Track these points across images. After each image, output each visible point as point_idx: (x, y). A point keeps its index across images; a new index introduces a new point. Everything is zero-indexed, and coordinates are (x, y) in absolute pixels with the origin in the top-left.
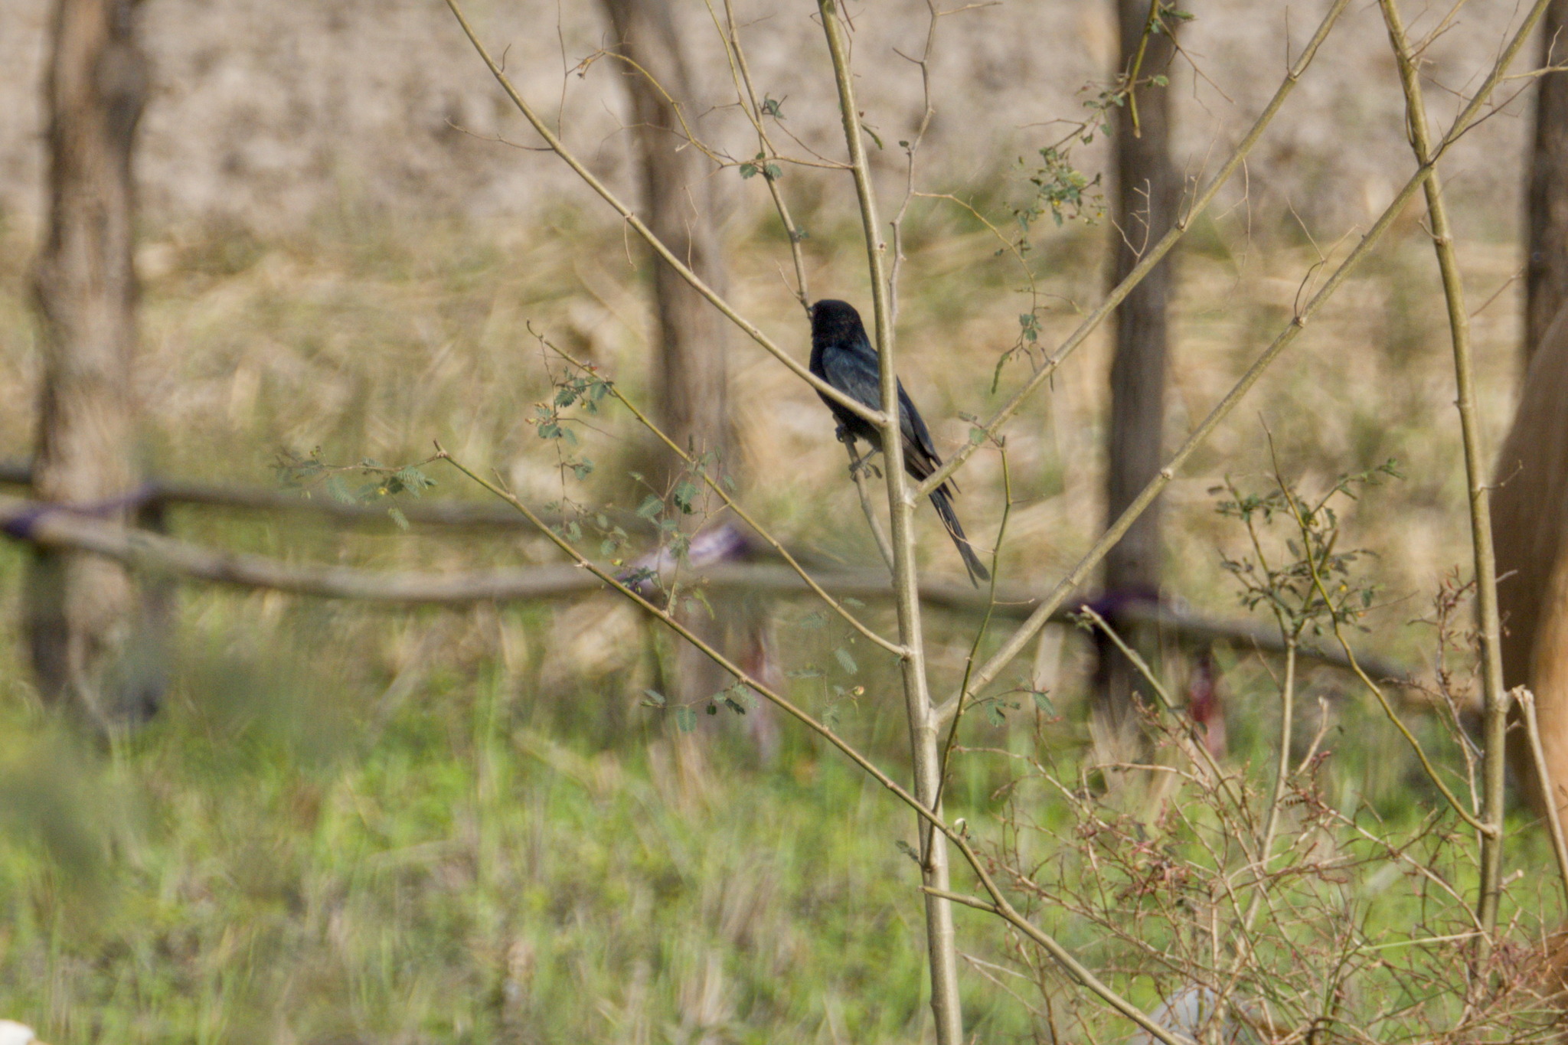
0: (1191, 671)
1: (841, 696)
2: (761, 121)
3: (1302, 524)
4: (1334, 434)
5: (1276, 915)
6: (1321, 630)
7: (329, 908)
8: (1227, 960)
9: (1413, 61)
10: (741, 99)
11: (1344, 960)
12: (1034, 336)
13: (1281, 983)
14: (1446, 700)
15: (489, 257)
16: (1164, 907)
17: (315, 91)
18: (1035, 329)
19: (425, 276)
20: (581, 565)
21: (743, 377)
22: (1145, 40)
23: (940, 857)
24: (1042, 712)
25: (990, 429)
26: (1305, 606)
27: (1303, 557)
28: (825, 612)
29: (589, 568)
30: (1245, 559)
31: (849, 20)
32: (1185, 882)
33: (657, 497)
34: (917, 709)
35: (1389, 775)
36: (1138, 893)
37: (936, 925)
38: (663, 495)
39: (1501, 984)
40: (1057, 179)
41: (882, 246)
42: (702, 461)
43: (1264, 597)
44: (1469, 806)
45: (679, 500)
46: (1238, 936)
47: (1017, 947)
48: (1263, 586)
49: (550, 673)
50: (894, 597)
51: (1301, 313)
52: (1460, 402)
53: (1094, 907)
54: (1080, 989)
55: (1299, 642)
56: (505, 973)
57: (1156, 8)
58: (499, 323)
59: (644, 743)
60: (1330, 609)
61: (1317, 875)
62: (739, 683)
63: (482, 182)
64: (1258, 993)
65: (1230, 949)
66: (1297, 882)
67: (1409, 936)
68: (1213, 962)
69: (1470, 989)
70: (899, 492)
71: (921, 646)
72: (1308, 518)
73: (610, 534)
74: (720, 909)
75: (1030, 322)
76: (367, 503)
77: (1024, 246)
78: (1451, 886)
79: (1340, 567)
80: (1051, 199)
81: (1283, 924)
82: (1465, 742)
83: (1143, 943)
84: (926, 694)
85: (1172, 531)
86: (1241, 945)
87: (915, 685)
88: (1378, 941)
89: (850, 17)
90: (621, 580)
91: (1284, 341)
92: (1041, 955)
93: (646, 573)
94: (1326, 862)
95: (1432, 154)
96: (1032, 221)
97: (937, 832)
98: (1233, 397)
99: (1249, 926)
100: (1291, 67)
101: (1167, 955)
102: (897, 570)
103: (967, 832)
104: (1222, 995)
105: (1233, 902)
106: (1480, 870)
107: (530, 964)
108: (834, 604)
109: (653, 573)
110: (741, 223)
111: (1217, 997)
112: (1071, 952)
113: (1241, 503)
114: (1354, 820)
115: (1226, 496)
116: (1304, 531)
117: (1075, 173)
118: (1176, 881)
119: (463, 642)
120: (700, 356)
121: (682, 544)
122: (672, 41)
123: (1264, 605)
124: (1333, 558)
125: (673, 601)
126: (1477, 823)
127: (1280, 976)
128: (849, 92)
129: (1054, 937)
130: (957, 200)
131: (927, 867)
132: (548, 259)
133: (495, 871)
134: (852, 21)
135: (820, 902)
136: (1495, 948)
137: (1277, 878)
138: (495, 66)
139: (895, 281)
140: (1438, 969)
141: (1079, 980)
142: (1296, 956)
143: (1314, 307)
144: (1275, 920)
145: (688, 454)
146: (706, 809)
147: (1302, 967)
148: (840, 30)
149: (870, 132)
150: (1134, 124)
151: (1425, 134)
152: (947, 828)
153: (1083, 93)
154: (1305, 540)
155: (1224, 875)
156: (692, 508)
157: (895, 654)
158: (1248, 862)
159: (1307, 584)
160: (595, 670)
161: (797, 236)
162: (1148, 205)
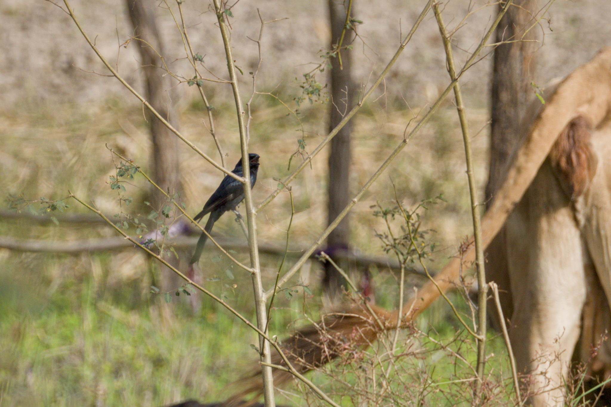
0: (361, 277)
1: (228, 288)
2: (196, 64)
3: (407, 219)
4: (416, 184)
5: (398, 372)
6: (414, 261)
7: (26, 372)
8: (379, 390)
9: (449, 39)
10: (188, 56)
11: (425, 389)
12: (304, 147)
13: (400, 398)
14: (463, 288)
15: (85, 118)
16: (354, 369)
17: (16, 54)
18: (304, 145)
19: (60, 125)
20: (126, 238)
21: (184, 164)
22: (344, 32)
23: (267, 351)
24: (306, 294)
25: (285, 184)
26: (408, 251)
27: (407, 232)
28: (221, 255)
29: (129, 239)
30: (385, 233)
31: (230, 25)
32: (362, 359)
33: (156, 212)
34: (258, 293)
35: (439, 317)
36: (344, 363)
37: (266, 377)
38: (158, 210)
39: (485, 398)
40: (310, 86)
41: (243, 113)
42: (173, 197)
43: (392, 248)
44: (473, 329)
45: (164, 212)
46: (383, 380)
47: (297, 385)
48: (392, 244)
49: (111, 280)
50: (249, 250)
51: (406, 138)
52: (468, 172)
53: (327, 370)
54: (322, 401)
55: (406, 265)
56: (95, 397)
57: (348, 19)
58: (89, 144)
59: (148, 307)
60: (418, 252)
61: (413, 356)
62: (188, 284)
63: (82, 89)
64: (391, 402)
65: (380, 385)
66: (406, 359)
67: (450, 379)
68: (374, 390)
69: (474, 400)
70: (250, 208)
71: (259, 269)
72: (409, 217)
73: (139, 226)
74: (179, 371)
75: (302, 142)
76: (43, 215)
77: (298, 112)
78: (466, 360)
79: (422, 236)
80: (308, 94)
81: (401, 375)
82: (471, 304)
83: (346, 383)
84: (262, 287)
85: (354, 223)
86: (384, 383)
87: (257, 284)
88: (437, 381)
89: (230, 24)
90: (142, 243)
91: (400, 149)
92: (306, 389)
93: (152, 241)
94: (418, 351)
95: (457, 75)
96: (300, 102)
97: (266, 341)
98: (380, 170)
99: (387, 376)
100: (402, 42)
101: (356, 388)
102: (250, 239)
103: (277, 341)
104: (377, 403)
105: (381, 367)
106: (477, 354)
107: (105, 393)
108: (225, 252)
109: (154, 241)
110: (183, 104)
111: (375, 404)
112: (318, 387)
113: (383, 212)
114: (428, 334)
115: (376, 209)
116: (408, 222)
117: (317, 83)
118: (359, 359)
119: (76, 268)
120: (169, 156)
121: (165, 230)
122: (156, 34)
123: (392, 251)
124: (419, 233)
125: (162, 252)
126: (476, 335)
127: (400, 395)
128: (230, 53)
129: (311, 381)
130: (272, 95)
131: (262, 354)
132: (108, 119)
133: (91, 357)
134: (231, 25)
135: (218, 368)
136: (483, 384)
137: (398, 357)
138: (91, 44)
139: (248, 126)
140: (461, 392)
141: (321, 398)
142: (406, 388)
143: (412, 135)
144: (397, 374)
145: (168, 194)
146: (173, 333)
147: (408, 392)
148: (226, 29)
149: (238, 68)
150: (340, 64)
151: (453, 67)
152: (270, 339)
153: (320, 52)
154: (408, 226)
155: (378, 356)
156: (169, 215)
157: (249, 272)
158: (387, 351)
159: (409, 243)
160: (129, 279)
161: (210, 108)
162: (347, 96)
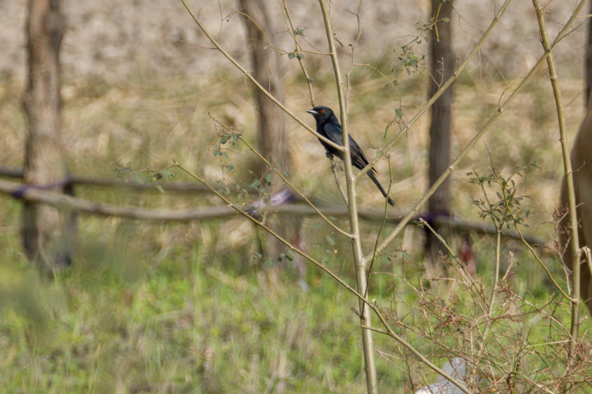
0: (462, 242)
1: (329, 253)
2: (296, 37)
3: (502, 186)
4: (515, 152)
5: (494, 334)
6: (510, 226)
7: (137, 336)
8: (476, 351)
9: (542, 11)
10: (288, 29)
11: (521, 351)
12: (401, 117)
13: (497, 359)
14: (557, 252)
15: (195, 89)
16: (452, 331)
17: (129, 28)
18: (401, 114)
19: (171, 97)
20: (229, 206)
21: (291, 134)
22: (441, 5)
23: (367, 314)
24: (405, 259)
25: (384, 152)
26: (504, 217)
27: (503, 199)
28: (323, 222)
29: (233, 207)
30: (481, 200)
32: (460, 322)
33: (258, 180)
34: (358, 258)
35: (537, 281)
36: (442, 326)
37: (366, 339)
38: (260, 179)
39: (580, 359)
40: (408, 58)
41: (342, 84)
42: (275, 166)
43: (488, 214)
44: (567, 292)
45: (266, 181)
46: (480, 342)
47: (397, 347)
48: (488, 210)
49: (220, 246)
50: (348, 216)
51: (501, 107)
52: (561, 140)
53: (426, 332)
54: (421, 363)
55: (502, 231)
56: (204, 359)
58: (198, 115)
59: (255, 272)
60: (513, 218)
61: (510, 318)
62: (290, 249)
63: (192, 61)
64: (488, 363)
65: (478, 347)
66: (502, 321)
67: (545, 341)
68: (471, 352)
69: (568, 361)
70: (350, 176)
71: (359, 234)
72: (504, 184)
73: (241, 192)
74: (285, 334)
75: (399, 111)
76: (148, 183)
77: (396, 83)
78: (560, 322)
79: (517, 203)
80: (406, 65)
81: (497, 337)
82: (565, 268)
83: (444, 345)
84: (361, 252)
85: (454, 189)
86: (481, 345)
87: (357, 249)
88: (533, 343)
90: (245, 211)
91: (495, 118)
92: (406, 351)
93: (254, 208)
94: (513, 314)
95: (550, 47)
96: (399, 73)
97: (366, 305)
98: (476, 139)
99: (484, 338)
100: (496, 14)
101: (453, 350)
102: (349, 206)
103: (377, 304)
104: (474, 364)
105: (478, 329)
106: (571, 316)
107: (214, 356)
108: (326, 218)
109: (257, 208)
110: (290, 76)
112: (416, 349)
113: (479, 179)
114: (524, 298)
115: (474, 176)
116: (503, 189)
117: (415, 55)
118: (457, 322)
119: (187, 235)
120: (275, 126)
121: (267, 197)
123: (488, 217)
124: (514, 199)
125: (264, 219)
126: (570, 298)
127: (496, 357)
128: (329, 26)
129: (411, 344)
130: (371, 66)
131: (362, 318)
132: (217, 90)
133: (200, 321)
135: (323, 331)
136: (577, 346)
137: (495, 320)
138: (195, 17)
139: (347, 97)
140: (556, 353)
141: (420, 359)
142: (503, 349)
143: (506, 105)
144: (494, 336)
145: (270, 163)
146: (279, 297)
147: (505, 353)
148: (325, 3)
149: (338, 41)
150: (437, 37)
151: (547, 39)
152: (369, 303)
153: (417, 25)
154: (504, 192)
155: (475, 319)
156: (271, 184)
157: (349, 238)
158: (484, 314)
159: (505, 209)
160: (237, 245)
161: (310, 81)
162: (443, 66)
